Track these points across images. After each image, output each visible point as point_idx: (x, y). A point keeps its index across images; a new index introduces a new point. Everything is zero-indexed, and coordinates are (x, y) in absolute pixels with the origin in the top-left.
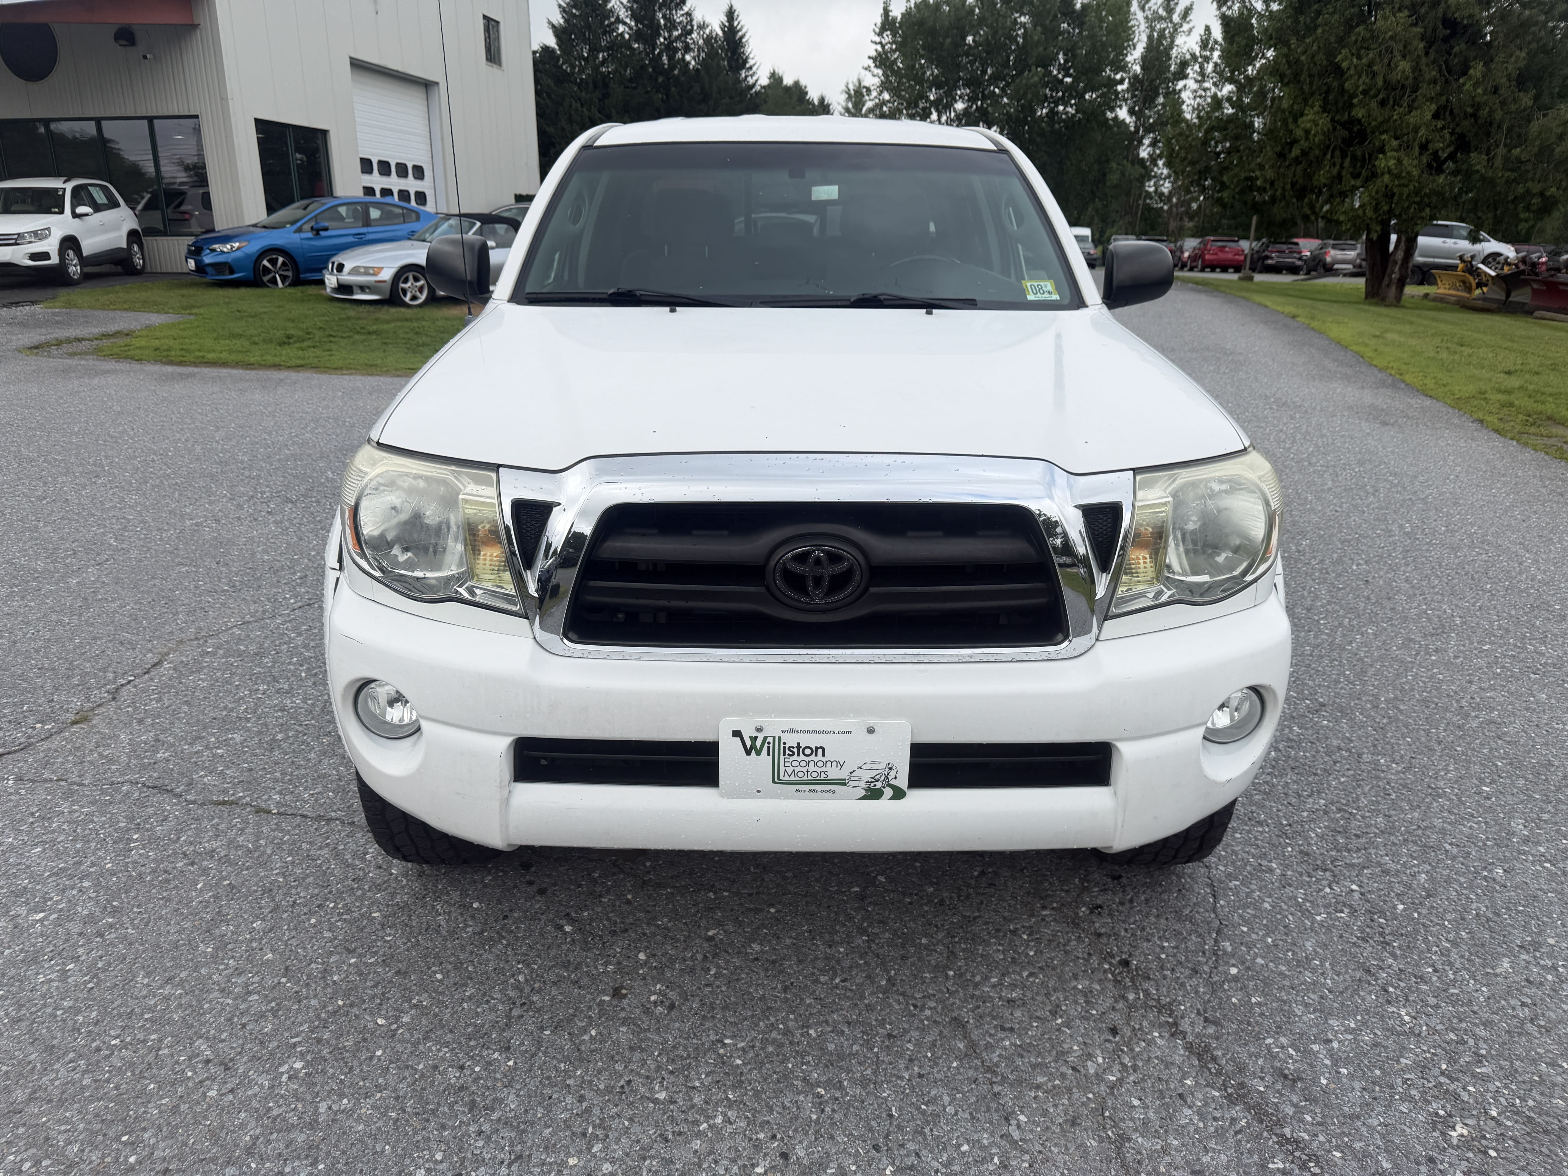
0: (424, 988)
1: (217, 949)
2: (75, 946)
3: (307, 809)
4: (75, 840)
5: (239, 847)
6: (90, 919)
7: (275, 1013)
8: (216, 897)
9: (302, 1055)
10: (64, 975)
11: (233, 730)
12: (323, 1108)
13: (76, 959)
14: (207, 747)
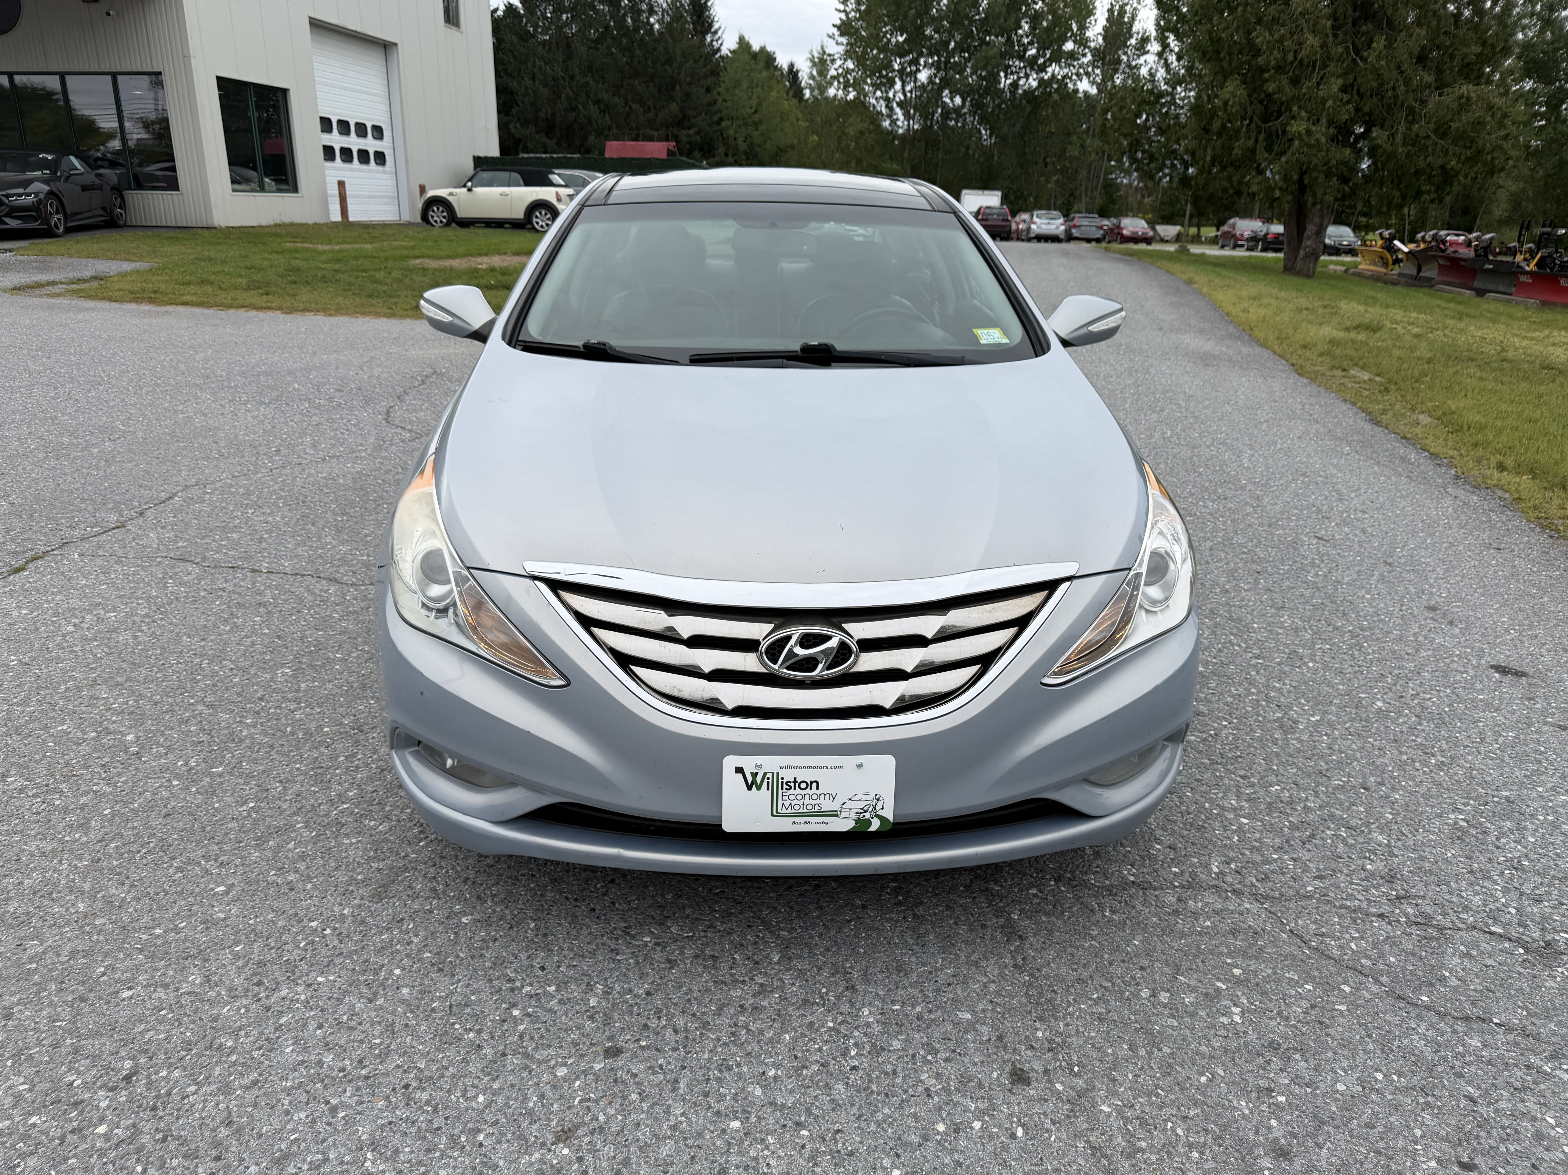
0: (365, 643)
1: (232, 628)
2: (140, 626)
3: (288, 570)
4: (129, 582)
5: (241, 586)
6: (147, 615)
7: (272, 652)
8: (229, 607)
9: (289, 668)
10: (135, 637)
11: (232, 532)
12: (303, 685)
13: (142, 631)
14: (214, 540)
